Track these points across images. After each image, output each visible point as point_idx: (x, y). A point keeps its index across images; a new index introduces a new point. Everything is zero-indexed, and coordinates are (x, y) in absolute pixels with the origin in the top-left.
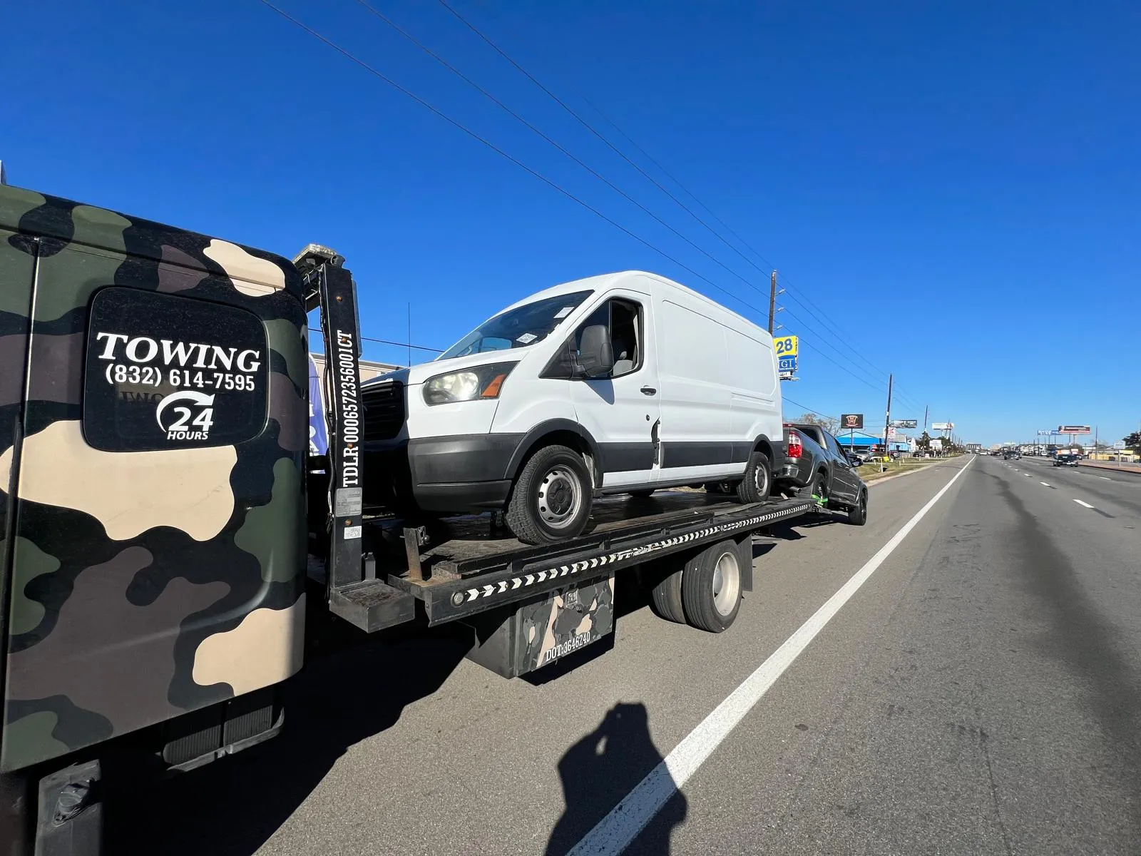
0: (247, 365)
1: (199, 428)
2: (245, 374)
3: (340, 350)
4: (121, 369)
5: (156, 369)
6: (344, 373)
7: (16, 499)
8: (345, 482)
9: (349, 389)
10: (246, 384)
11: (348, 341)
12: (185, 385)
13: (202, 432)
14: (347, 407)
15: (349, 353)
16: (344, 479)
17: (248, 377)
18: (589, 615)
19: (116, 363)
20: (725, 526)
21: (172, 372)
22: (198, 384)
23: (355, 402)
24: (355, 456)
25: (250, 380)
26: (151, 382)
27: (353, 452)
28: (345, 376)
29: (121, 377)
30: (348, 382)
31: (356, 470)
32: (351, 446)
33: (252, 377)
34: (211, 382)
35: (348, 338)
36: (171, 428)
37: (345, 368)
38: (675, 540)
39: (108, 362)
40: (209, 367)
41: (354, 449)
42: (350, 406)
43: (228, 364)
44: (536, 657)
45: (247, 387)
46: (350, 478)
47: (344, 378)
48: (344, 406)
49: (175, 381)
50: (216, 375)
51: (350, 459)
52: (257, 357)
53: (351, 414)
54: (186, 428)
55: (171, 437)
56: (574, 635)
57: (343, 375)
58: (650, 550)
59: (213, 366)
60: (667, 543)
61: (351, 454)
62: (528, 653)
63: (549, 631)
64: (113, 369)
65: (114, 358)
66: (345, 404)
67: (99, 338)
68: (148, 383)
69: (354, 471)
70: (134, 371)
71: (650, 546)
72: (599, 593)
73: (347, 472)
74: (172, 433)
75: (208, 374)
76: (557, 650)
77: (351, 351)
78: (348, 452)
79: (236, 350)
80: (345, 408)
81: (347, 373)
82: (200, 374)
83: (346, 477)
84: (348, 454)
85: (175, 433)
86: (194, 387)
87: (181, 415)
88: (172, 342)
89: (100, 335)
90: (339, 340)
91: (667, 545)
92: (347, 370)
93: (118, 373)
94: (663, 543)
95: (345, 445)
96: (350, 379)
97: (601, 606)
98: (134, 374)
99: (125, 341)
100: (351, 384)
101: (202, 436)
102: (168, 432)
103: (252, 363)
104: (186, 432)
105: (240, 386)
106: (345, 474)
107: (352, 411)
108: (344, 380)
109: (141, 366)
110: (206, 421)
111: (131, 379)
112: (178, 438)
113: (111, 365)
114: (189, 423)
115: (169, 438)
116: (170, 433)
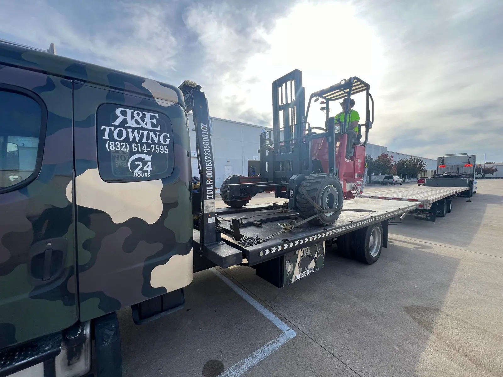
0: (164, 141)
1: (146, 171)
2: (164, 145)
3: (203, 132)
4: (112, 144)
5: (127, 143)
6: (205, 144)
7: (76, 205)
8: (207, 197)
9: (207, 152)
10: (164, 150)
11: (206, 128)
12: (139, 151)
13: (148, 173)
14: (207, 161)
15: (206, 134)
16: (207, 195)
17: (165, 147)
18: (314, 259)
19: (110, 140)
20: (378, 218)
21: (133, 144)
22: (144, 150)
23: (211, 158)
24: (211, 184)
25: (166, 148)
26: (125, 150)
27: (211, 182)
28: (205, 146)
29: (112, 148)
30: (207, 149)
31: (212, 191)
32: (209, 179)
33: (167, 147)
34: (150, 150)
35: (205, 127)
36: (135, 172)
37: (205, 142)
38: (355, 224)
39: (106, 140)
40: (149, 142)
41: (210, 181)
42: (208, 160)
43: (156, 140)
44: (291, 278)
45: (165, 151)
46: (210, 195)
47: (205, 147)
48: (206, 160)
49: (135, 149)
50: (151, 146)
51: (209, 186)
52: (168, 137)
53: (209, 164)
54: (141, 172)
55: (135, 176)
56: (307, 269)
57: (204, 145)
58: (344, 230)
59: (150, 142)
60: (351, 226)
61: (209, 183)
62: (288, 276)
63: (297, 267)
64: (109, 143)
65: (109, 138)
66: (206, 159)
67: (102, 129)
68: (124, 150)
69: (211, 192)
70: (118, 144)
71: (344, 228)
72: (318, 249)
73: (208, 192)
74: (135, 173)
75: (148, 145)
76: (300, 275)
77: (207, 133)
78: (208, 182)
79: (159, 133)
80: (206, 162)
81: (206, 144)
82: (145, 145)
83: (208, 194)
84: (208, 183)
85: (137, 174)
86: (143, 152)
87: (138, 165)
88: (132, 130)
89: (103, 127)
90: (202, 128)
91: (351, 227)
92: (206, 143)
93: (111, 146)
94: (350, 226)
95: (208, 179)
96: (208, 147)
97: (319, 255)
98: (118, 146)
99: (113, 130)
100: (208, 150)
101: (148, 175)
102: (133, 173)
103: (166, 139)
104: (141, 173)
105: (162, 151)
106: (207, 193)
107: (209, 163)
108: (205, 148)
109: (120, 142)
110: (149, 168)
111: (116, 148)
112: (138, 176)
113: (108, 142)
114: (142, 169)
115: (134, 176)
116: (134, 174)
